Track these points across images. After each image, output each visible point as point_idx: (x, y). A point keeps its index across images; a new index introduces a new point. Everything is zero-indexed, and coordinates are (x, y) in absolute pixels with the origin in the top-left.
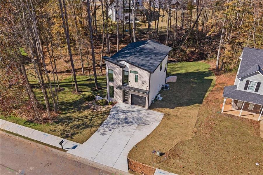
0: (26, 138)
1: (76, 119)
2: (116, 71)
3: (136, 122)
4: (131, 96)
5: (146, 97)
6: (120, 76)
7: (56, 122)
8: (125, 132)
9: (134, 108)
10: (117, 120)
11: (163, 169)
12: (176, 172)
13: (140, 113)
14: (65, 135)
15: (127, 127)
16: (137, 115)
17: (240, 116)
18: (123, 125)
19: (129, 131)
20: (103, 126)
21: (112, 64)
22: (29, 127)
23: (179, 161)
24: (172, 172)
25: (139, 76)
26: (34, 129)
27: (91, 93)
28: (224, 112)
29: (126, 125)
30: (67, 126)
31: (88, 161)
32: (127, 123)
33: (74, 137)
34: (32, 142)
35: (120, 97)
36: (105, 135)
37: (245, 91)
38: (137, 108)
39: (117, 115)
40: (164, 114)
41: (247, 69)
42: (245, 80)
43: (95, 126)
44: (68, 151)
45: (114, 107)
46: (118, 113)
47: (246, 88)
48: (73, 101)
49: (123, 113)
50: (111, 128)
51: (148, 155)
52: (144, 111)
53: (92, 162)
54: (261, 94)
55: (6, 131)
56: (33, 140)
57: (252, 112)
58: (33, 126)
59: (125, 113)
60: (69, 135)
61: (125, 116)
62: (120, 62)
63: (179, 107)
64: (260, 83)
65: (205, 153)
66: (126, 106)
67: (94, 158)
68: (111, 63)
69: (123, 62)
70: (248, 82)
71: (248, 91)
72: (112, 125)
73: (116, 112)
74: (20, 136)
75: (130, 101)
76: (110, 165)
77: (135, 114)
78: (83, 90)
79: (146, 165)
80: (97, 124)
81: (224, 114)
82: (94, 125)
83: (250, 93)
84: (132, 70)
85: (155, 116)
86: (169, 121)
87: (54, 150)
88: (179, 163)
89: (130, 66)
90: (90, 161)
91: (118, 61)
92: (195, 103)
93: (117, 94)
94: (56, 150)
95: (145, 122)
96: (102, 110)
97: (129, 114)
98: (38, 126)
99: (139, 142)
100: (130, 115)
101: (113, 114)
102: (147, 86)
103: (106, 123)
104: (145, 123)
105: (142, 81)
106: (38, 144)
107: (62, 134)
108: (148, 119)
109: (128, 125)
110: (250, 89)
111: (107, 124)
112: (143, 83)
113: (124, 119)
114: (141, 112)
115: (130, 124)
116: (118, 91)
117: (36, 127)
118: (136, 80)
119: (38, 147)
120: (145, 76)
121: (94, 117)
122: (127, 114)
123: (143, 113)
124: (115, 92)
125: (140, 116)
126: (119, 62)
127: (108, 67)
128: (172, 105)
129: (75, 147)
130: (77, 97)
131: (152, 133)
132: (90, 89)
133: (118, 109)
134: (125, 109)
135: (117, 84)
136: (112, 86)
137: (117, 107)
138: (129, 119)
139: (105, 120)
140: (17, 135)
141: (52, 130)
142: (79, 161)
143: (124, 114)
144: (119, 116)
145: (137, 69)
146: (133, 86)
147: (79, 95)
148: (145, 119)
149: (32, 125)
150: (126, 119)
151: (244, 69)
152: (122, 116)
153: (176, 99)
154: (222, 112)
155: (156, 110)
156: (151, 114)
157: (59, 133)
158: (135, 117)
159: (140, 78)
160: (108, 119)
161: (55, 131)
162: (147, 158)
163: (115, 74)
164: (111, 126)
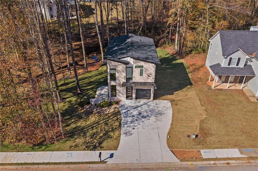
0: (48, 164)
1: (88, 127)
2: (119, 69)
3: (151, 115)
4: (135, 91)
5: (152, 89)
6: (123, 73)
7: (70, 137)
8: (148, 126)
9: (140, 102)
10: (132, 117)
11: (206, 149)
12: (218, 148)
13: (149, 106)
14: (91, 147)
15: (147, 121)
16: (147, 107)
17: (227, 88)
18: (142, 121)
19: (152, 125)
20: (124, 127)
21: (114, 62)
22: (43, 151)
23: (212, 138)
24: (215, 149)
25: (144, 69)
26: (50, 151)
27: (76, 98)
28: (215, 88)
29: (145, 120)
30: (86, 137)
31: (136, 164)
32: (144, 117)
33: (103, 146)
34: (59, 165)
35: (123, 94)
36: (132, 134)
37: (229, 66)
38: (143, 101)
39: (129, 112)
40: (170, 101)
41: (228, 48)
42: (229, 58)
43: (116, 128)
44: (107, 162)
45: (120, 105)
46: (129, 110)
47: (229, 64)
48: (63, 111)
49: (133, 109)
50: (133, 126)
51: (185, 141)
52: (151, 102)
53: (140, 164)
54: (241, 67)
55: (15, 164)
56: (60, 163)
57: (232, 83)
58: (46, 148)
59: (135, 108)
60: (97, 146)
61: (137, 111)
62: (123, 59)
63: (176, 91)
64: (240, 58)
65: (225, 124)
66: (131, 101)
67: (139, 160)
68: (112, 62)
69: (125, 58)
70: (231, 59)
71: (231, 66)
72: (131, 123)
73: (127, 110)
74: (38, 164)
75: (134, 96)
76: (160, 160)
77: (145, 107)
78: (65, 97)
79: (190, 150)
80: (116, 126)
81: (215, 89)
82: (114, 128)
83: (232, 68)
84: (137, 65)
85: (164, 105)
86: (178, 107)
87: (91, 165)
88: (214, 140)
89: (134, 62)
90: (138, 163)
91: (119, 59)
92: (187, 85)
93: (120, 92)
94: (94, 165)
95: (159, 112)
96: (110, 112)
97: (139, 108)
98: (53, 147)
99: (168, 131)
100: (141, 110)
101: (125, 112)
102: (153, 78)
103: (124, 123)
104: (160, 114)
105: (147, 74)
106: (68, 166)
107: (87, 147)
108: (160, 109)
109: (146, 119)
110: (232, 64)
111: (127, 124)
112: (148, 76)
113: (138, 114)
114: (149, 104)
115: (148, 118)
116: (121, 89)
117: (50, 148)
118: (141, 74)
119: (70, 169)
120: (151, 69)
121: (108, 121)
122: (137, 109)
123: (152, 105)
124: (118, 90)
125: (151, 107)
126: (121, 59)
127: (110, 67)
128: (170, 92)
129: (112, 156)
130: (64, 106)
131: (173, 120)
132: (71, 94)
133: (126, 106)
134: (133, 105)
135: (120, 82)
136: (114, 84)
137: (124, 105)
138: (143, 113)
139: (121, 120)
140: (34, 164)
141: (72, 147)
142: (126, 168)
143: (135, 110)
144: (132, 113)
145: (142, 63)
146: (138, 80)
147: (64, 103)
148: (158, 110)
149: (44, 147)
150: (140, 114)
151: (225, 48)
152: (135, 112)
153: (168, 86)
154: (213, 88)
155: (160, 99)
156: (159, 104)
157: (84, 147)
158: (147, 110)
159: (145, 71)
160: (123, 119)
161: (76, 146)
162: (186, 143)
163: (118, 72)
164: (132, 125)
